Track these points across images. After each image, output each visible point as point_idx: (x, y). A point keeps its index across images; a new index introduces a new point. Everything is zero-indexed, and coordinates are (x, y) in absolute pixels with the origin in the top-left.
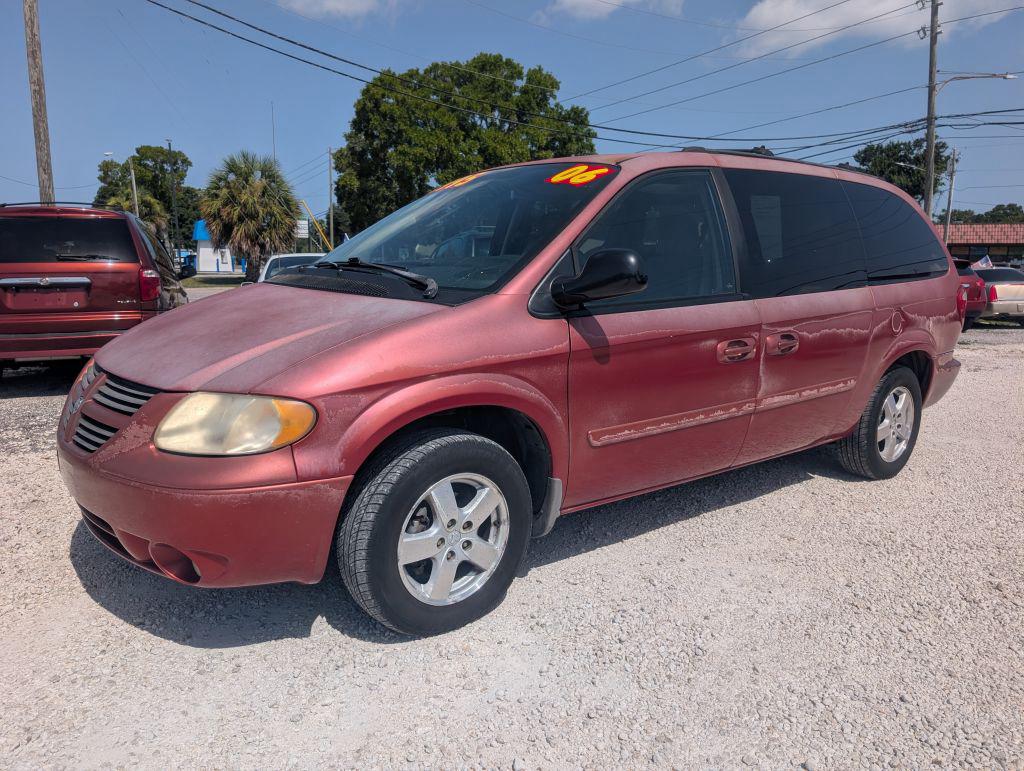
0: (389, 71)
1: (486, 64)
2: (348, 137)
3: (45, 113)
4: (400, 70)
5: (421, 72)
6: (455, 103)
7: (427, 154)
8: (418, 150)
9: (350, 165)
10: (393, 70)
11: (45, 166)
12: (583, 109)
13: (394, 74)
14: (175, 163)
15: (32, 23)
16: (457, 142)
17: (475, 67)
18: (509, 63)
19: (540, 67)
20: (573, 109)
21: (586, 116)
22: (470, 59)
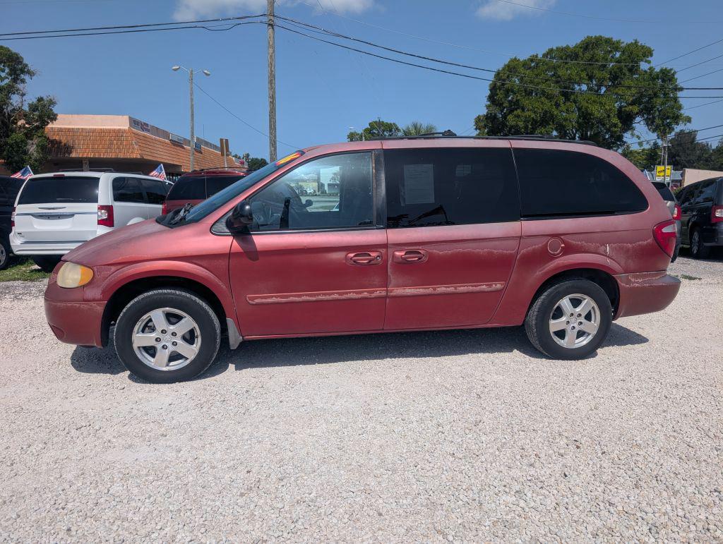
0: (515, 59)
1: (590, 45)
2: (488, 107)
3: (275, 114)
4: (523, 57)
5: (540, 56)
6: (559, 77)
7: (533, 116)
8: (527, 113)
9: (485, 126)
10: (518, 58)
11: (273, 144)
12: (671, 69)
13: (519, 60)
14: (391, 131)
15: (271, 64)
16: (557, 105)
17: (581, 48)
18: (608, 41)
19: (636, 40)
20: (662, 70)
21: (673, 75)
22: (579, 41)
